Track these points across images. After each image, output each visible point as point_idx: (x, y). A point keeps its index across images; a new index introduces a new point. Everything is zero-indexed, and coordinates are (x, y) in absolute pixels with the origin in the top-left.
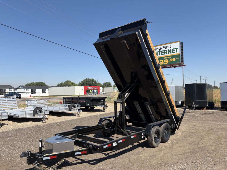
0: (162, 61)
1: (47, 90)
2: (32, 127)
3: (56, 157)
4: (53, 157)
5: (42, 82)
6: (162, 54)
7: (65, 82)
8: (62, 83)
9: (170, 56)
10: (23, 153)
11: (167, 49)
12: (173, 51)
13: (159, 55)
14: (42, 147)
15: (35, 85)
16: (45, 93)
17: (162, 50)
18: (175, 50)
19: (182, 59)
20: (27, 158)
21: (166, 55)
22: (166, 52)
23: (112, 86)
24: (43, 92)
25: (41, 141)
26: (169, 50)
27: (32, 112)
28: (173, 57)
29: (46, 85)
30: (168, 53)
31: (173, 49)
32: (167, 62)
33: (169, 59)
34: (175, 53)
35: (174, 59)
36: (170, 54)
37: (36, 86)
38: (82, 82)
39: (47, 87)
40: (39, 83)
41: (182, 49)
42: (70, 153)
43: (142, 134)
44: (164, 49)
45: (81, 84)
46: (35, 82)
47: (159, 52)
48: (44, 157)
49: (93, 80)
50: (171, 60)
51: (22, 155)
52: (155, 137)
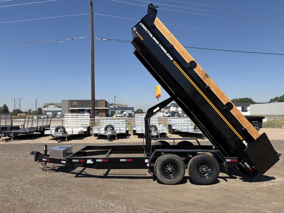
1: (249, 108)
4: (48, 160)
5: (248, 98)
7: (282, 96)
8: (278, 97)
15: (238, 102)
16: (247, 111)
24: (244, 110)
29: (253, 101)
40: (243, 99)
42: (58, 160)
43: (146, 161)
46: (238, 98)
48: (43, 158)
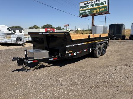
0: (95, 10)
1: (22, 31)
2: (17, 48)
3: (37, 61)
4: (35, 61)
6: (95, 6)
8: (32, 27)
9: (100, 7)
10: (14, 58)
11: (99, 2)
12: (103, 3)
13: (94, 6)
14: (27, 54)
17: (96, 3)
18: (104, 3)
19: (108, 9)
20: (17, 61)
21: (98, 6)
22: (98, 4)
23: (62, 29)
24: (20, 32)
25: (26, 51)
26: (100, 3)
27: (15, 40)
28: (102, 7)
30: (100, 5)
31: (103, 2)
32: (98, 11)
33: (100, 9)
34: (104, 5)
35: (103, 9)
36: (101, 6)
37: (16, 29)
38: (43, 26)
39: (23, 29)
41: (108, 2)
42: (46, 59)
43: (91, 49)
44: (97, 2)
45: (43, 28)
47: (94, 4)
48: (29, 61)
49: (50, 25)
50: (101, 10)
51: (13, 59)
52: (98, 52)
